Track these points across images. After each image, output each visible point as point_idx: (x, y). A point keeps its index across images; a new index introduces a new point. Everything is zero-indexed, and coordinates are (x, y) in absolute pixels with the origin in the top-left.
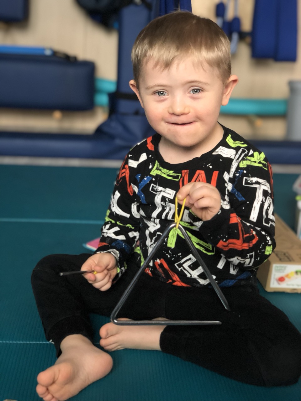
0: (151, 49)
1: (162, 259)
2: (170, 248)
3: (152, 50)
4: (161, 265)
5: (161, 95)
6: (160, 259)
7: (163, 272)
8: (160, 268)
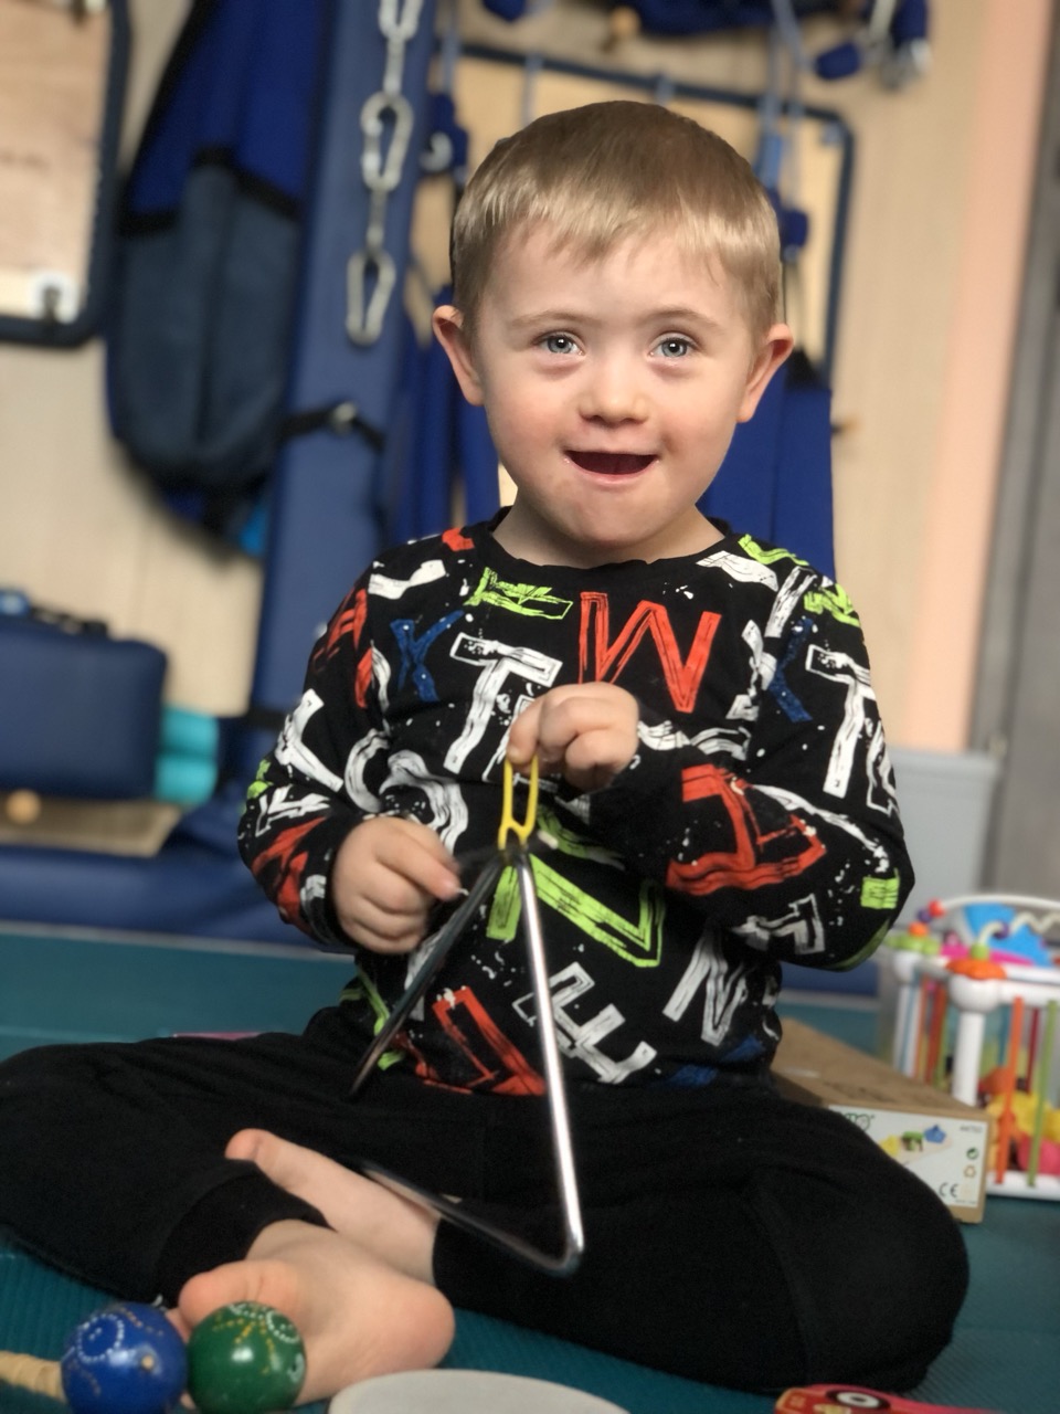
0: (543, 194)
1: (464, 988)
2: (498, 943)
3: (547, 195)
4: (460, 1014)
5: (558, 350)
6: (455, 989)
7: (464, 1039)
8: (455, 1022)
